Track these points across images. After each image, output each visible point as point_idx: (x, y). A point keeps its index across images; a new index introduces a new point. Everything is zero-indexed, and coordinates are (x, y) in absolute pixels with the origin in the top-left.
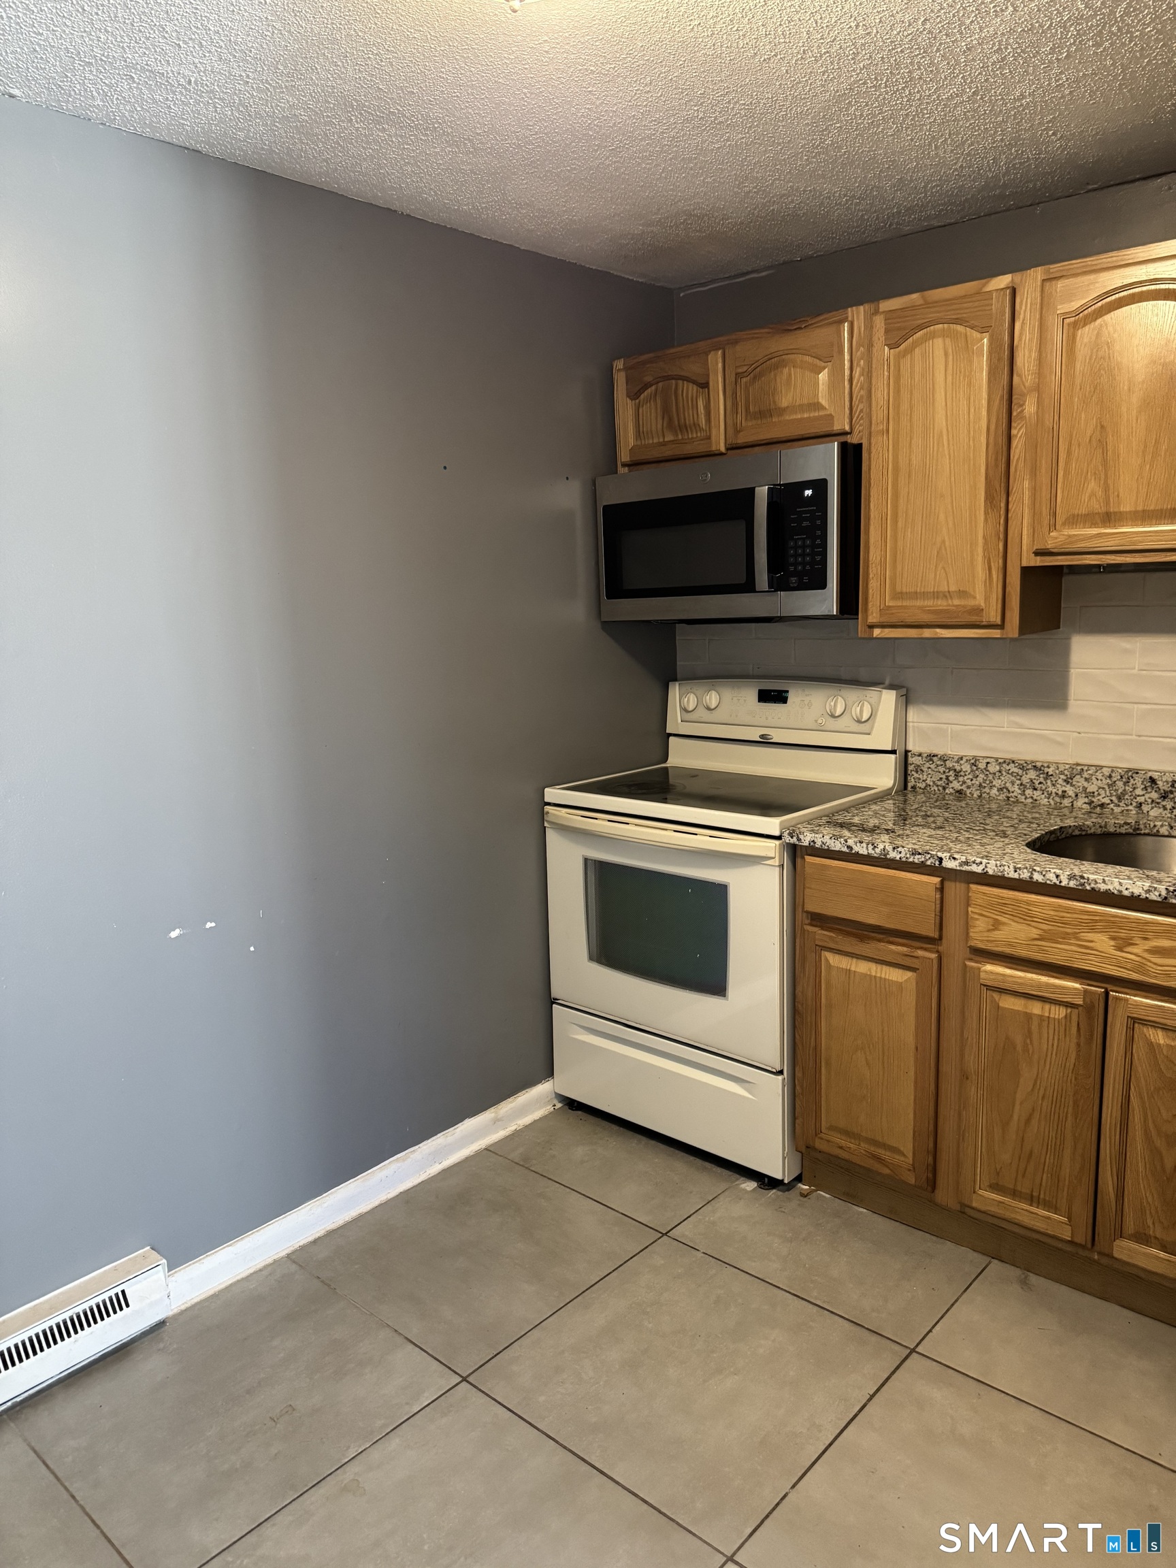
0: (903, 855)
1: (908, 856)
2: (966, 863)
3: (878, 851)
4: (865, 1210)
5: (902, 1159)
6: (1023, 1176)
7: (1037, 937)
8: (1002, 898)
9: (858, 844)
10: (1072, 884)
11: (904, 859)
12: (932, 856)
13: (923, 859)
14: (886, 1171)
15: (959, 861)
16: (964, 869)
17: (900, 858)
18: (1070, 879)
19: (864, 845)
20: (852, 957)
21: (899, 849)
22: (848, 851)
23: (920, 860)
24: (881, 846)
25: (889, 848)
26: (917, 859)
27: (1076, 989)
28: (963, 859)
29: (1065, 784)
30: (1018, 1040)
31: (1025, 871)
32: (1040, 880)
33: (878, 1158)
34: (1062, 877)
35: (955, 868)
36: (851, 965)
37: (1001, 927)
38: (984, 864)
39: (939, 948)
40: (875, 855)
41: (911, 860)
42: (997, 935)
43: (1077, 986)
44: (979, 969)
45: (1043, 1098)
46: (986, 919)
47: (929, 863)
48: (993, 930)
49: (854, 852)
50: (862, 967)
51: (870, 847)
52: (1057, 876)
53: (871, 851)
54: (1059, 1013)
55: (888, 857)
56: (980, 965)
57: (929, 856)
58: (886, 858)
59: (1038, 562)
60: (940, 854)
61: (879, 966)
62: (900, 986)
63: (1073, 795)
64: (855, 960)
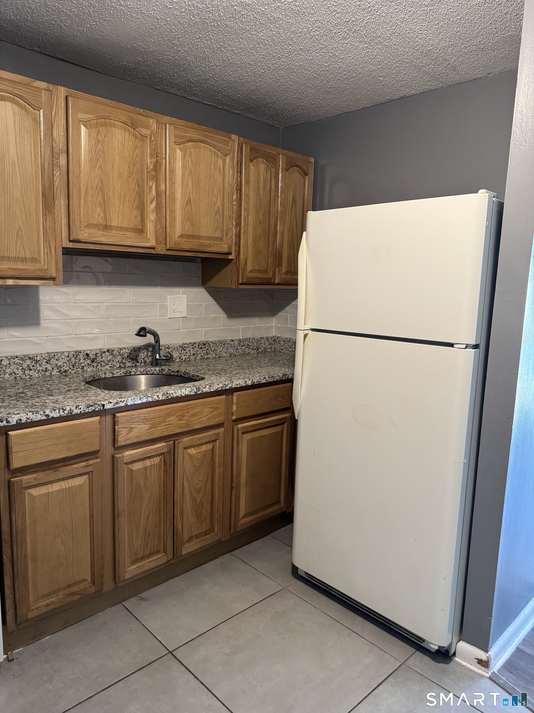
0: (82, 410)
1: (85, 409)
2: (117, 403)
3: (66, 412)
4: (48, 637)
5: (85, 583)
6: (147, 546)
7: (148, 428)
8: (133, 415)
9: (53, 412)
10: (164, 398)
11: (83, 412)
12: (99, 405)
13: (94, 408)
14: (78, 597)
15: (113, 403)
16: (116, 407)
17: (80, 412)
18: (163, 396)
19: (57, 411)
20: (48, 484)
21: (80, 407)
22: (46, 418)
23: (92, 409)
24: (68, 408)
25: (73, 408)
26: (90, 409)
27: (164, 446)
28: (115, 401)
29: (46, 364)
30: (142, 483)
31: (144, 398)
32: (151, 401)
33: (73, 593)
34: (160, 396)
35: (111, 407)
36: (48, 490)
37: (133, 430)
38: (125, 401)
39: (98, 455)
40: (65, 415)
41: (87, 411)
42: (132, 434)
43: (164, 444)
44: (123, 456)
45: (153, 504)
46: (126, 429)
47: (97, 409)
48: (129, 433)
49: (50, 417)
50: (56, 487)
51: (61, 411)
52: (158, 396)
53: (62, 413)
54: (157, 460)
55: (73, 413)
56: (123, 454)
57: (97, 405)
58: (72, 415)
59: (71, 245)
60: (103, 403)
61: (66, 481)
62: (81, 486)
63: (51, 369)
64: (50, 485)
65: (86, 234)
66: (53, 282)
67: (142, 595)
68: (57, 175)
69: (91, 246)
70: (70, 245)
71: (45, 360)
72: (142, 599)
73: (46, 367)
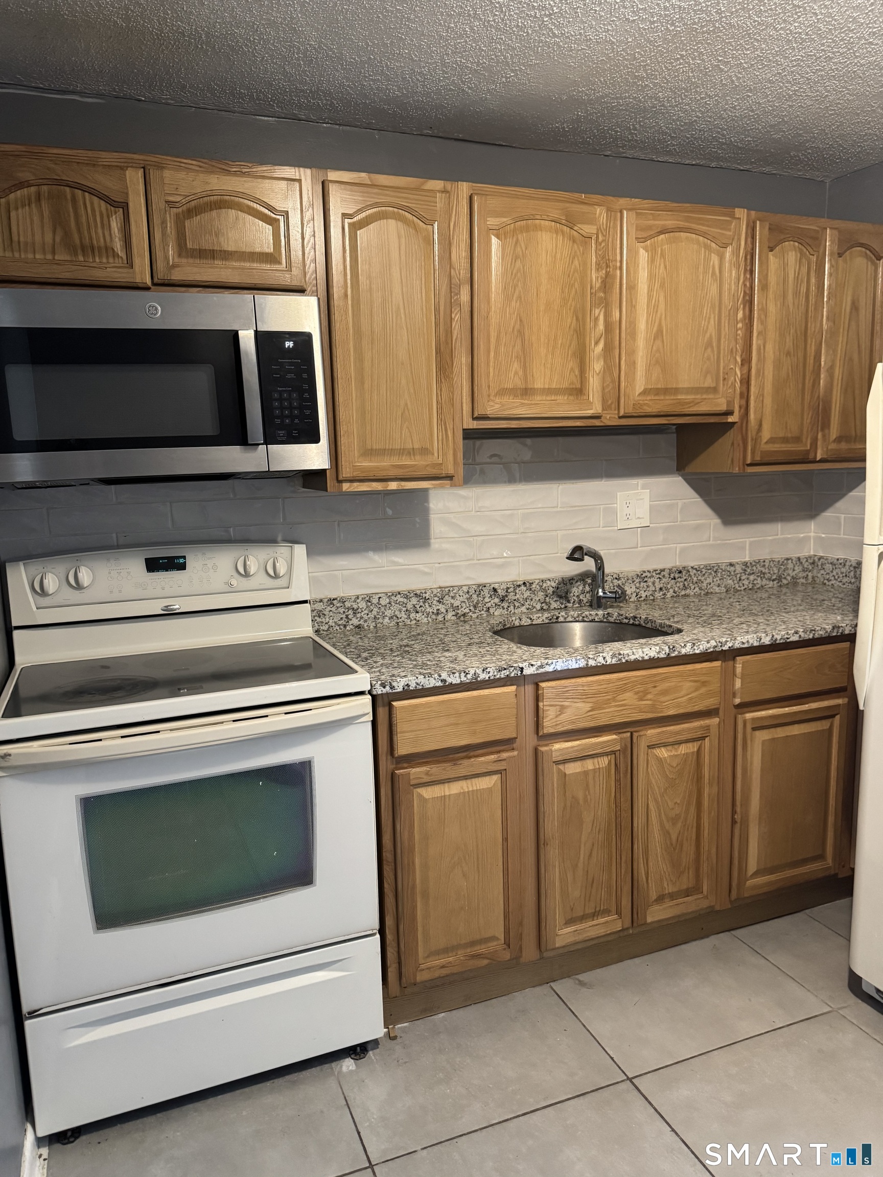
0: (491, 674)
1: (496, 673)
2: (541, 666)
3: (469, 676)
4: (443, 1014)
5: (495, 943)
6: (589, 900)
7: (590, 709)
8: (566, 687)
9: (451, 676)
10: (614, 661)
11: (492, 678)
12: (515, 668)
13: (508, 673)
14: (486, 962)
15: (536, 666)
16: (540, 672)
17: (489, 678)
18: (612, 658)
19: (457, 675)
20: (444, 783)
21: (488, 670)
22: (442, 685)
23: (506, 674)
24: (472, 671)
25: (479, 671)
26: (503, 674)
27: (615, 739)
28: (539, 663)
30: (580, 795)
31: (583, 660)
32: (593, 665)
33: (478, 955)
34: (607, 658)
35: (533, 673)
36: (444, 791)
37: (565, 710)
38: (554, 663)
39: (514, 745)
40: (468, 681)
41: (498, 677)
42: (563, 717)
43: (614, 737)
44: (551, 750)
45: (599, 832)
46: (555, 708)
47: (512, 675)
48: (560, 715)
49: (447, 684)
50: (454, 789)
51: (463, 675)
52: (604, 658)
53: (463, 679)
54: (604, 762)
55: (479, 679)
56: (551, 747)
57: (513, 668)
58: (477, 681)
59: (475, 425)
60: (521, 665)
61: (469, 781)
62: (490, 790)
64: (446, 785)
65: (497, 406)
66: (449, 482)
67: (581, 977)
68: (456, 319)
69: (503, 424)
70: (473, 424)
71: (436, 599)
72: (582, 984)
73: (438, 607)
